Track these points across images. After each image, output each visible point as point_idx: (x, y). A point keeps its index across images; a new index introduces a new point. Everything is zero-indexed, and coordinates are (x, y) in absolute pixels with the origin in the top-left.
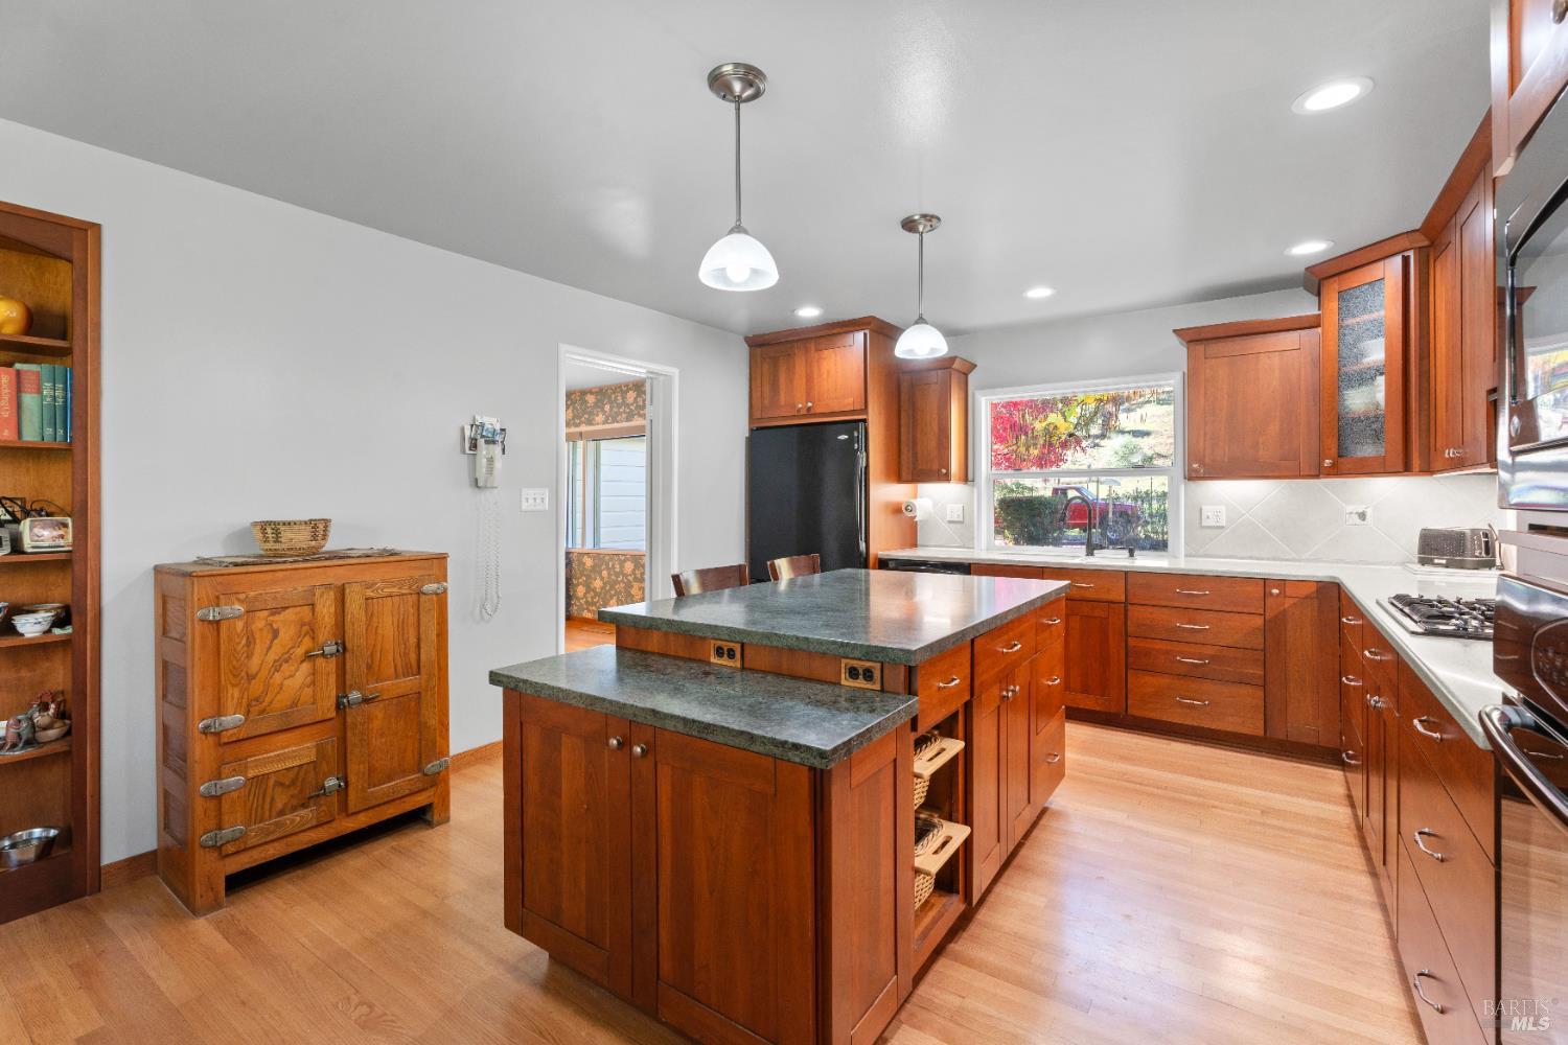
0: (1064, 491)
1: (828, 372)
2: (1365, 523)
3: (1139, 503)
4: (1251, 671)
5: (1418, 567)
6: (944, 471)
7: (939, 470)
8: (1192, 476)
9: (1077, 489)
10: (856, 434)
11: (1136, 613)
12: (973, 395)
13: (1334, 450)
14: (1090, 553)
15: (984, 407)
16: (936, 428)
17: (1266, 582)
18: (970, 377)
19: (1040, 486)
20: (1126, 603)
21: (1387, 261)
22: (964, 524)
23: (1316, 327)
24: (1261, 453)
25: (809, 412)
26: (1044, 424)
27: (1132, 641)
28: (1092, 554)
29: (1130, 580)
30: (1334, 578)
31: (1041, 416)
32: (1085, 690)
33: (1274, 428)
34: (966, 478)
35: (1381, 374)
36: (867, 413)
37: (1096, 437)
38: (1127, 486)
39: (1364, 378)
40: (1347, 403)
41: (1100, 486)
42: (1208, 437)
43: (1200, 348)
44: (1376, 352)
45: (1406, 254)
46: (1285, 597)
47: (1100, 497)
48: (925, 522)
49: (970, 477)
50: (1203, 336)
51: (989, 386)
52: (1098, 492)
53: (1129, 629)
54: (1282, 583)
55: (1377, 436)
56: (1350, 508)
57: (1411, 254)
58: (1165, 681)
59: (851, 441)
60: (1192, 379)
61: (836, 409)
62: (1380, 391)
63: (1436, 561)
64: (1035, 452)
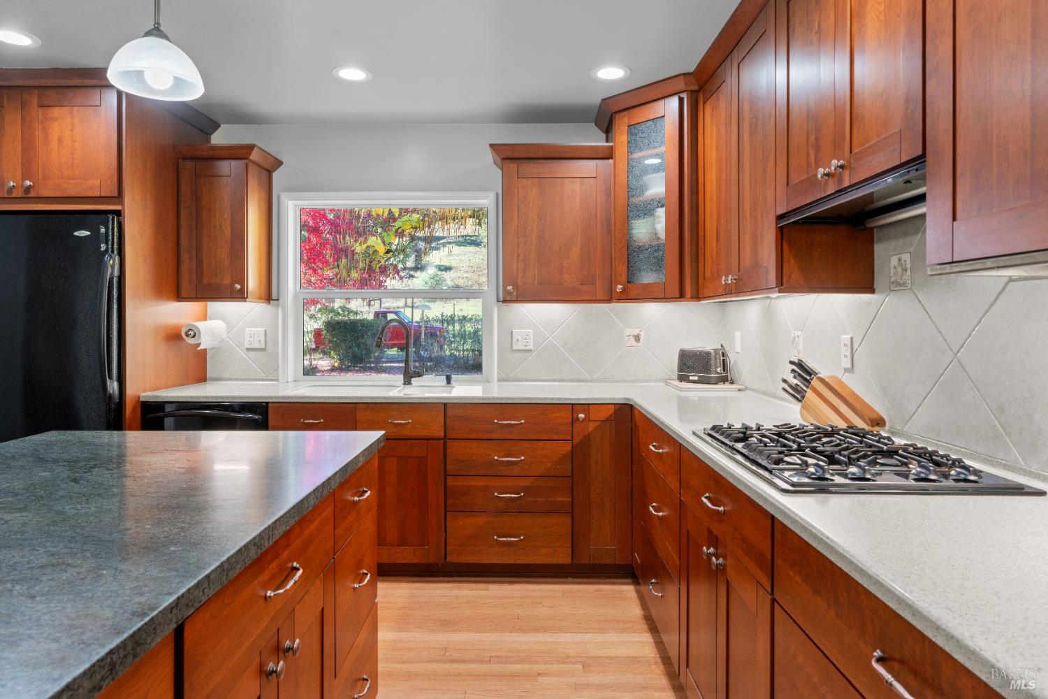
0: (385, 314)
1: (60, 141)
2: (639, 344)
3: (445, 325)
4: (560, 499)
5: (677, 383)
6: (238, 287)
7: (232, 286)
8: (507, 299)
9: (396, 313)
10: (103, 230)
11: (455, 449)
12: (279, 196)
13: (624, 278)
14: (407, 382)
15: (291, 211)
16: (228, 233)
17: (574, 407)
18: (275, 175)
19: (362, 308)
20: (445, 438)
21: (667, 100)
22: (266, 351)
23: (608, 159)
24: (566, 276)
25: (27, 195)
26: (364, 247)
27: (451, 481)
28: (410, 383)
29: (449, 413)
30: (629, 399)
31: (361, 239)
32: (402, 542)
33: (575, 253)
34: (268, 296)
35: (662, 206)
36: (122, 203)
37: (411, 269)
38: (437, 310)
39: (647, 210)
40: (633, 231)
41: (415, 310)
42: (521, 258)
43: (513, 166)
44: (657, 186)
45: (682, 95)
46: (590, 421)
47: (414, 320)
48: (217, 350)
49: (274, 295)
50: (517, 155)
51: (297, 188)
52: (413, 316)
53: (448, 467)
54: (586, 407)
55: (658, 264)
56: (629, 331)
57: (684, 96)
58: (481, 520)
59: (95, 237)
60: (507, 198)
61: (73, 193)
62: (659, 222)
63: (691, 378)
64: (355, 275)
